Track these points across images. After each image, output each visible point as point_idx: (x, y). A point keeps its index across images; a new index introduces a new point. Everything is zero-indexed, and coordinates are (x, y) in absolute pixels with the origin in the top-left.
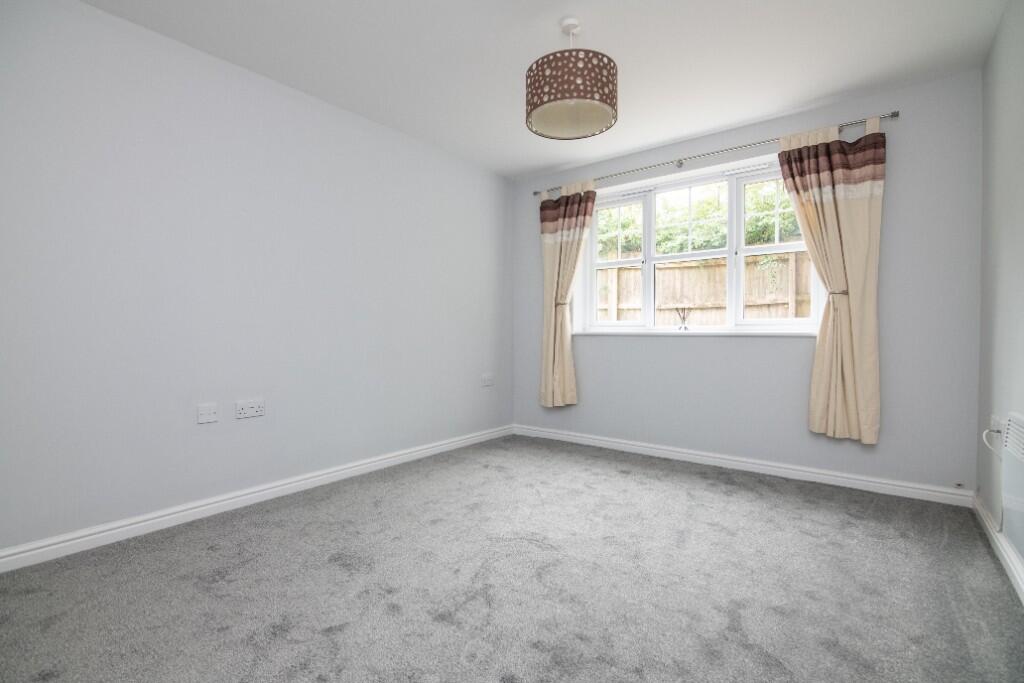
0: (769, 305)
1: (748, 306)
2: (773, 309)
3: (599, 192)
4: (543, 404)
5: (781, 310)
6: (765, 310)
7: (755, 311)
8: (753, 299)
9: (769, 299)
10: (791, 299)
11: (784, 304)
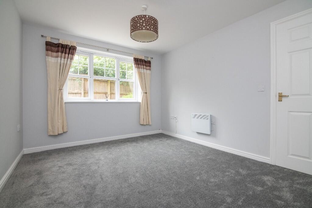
0: (76, 93)
1: (69, 93)
2: (77, 95)
3: (78, 48)
4: (49, 134)
5: (79, 95)
6: (75, 95)
7: (72, 95)
8: (71, 91)
9: (76, 91)
10: (82, 92)
11: (80, 93)
